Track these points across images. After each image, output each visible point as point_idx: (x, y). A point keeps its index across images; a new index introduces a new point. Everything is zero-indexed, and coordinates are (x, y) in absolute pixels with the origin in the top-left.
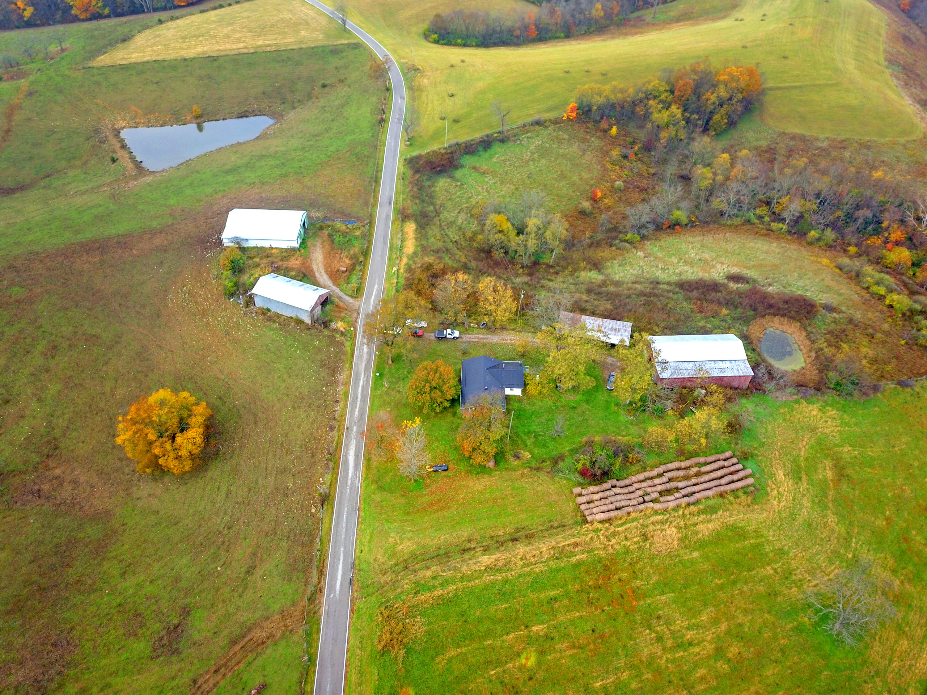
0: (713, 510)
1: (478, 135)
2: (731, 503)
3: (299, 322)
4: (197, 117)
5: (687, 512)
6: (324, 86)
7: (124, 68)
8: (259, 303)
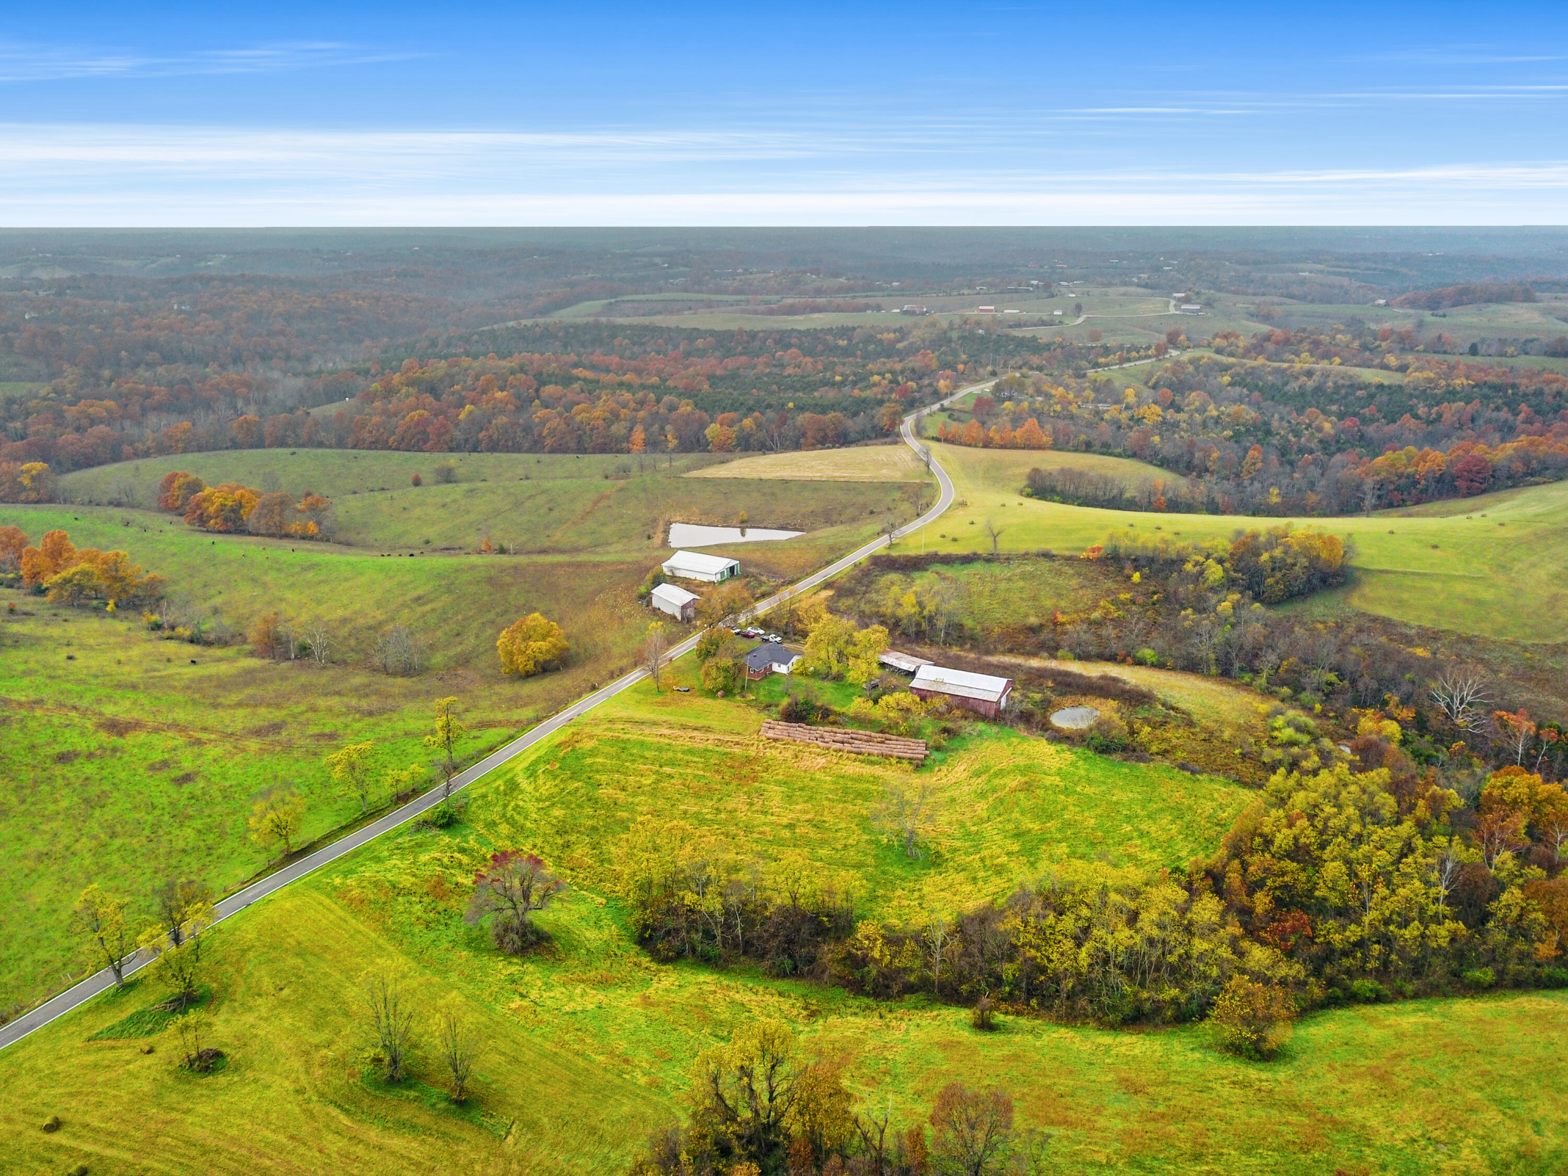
0: (873, 763)
1: (965, 552)
2: (891, 764)
3: (674, 617)
4: (743, 522)
5: (845, 755)
6: (872, 512)
7: (705, 480)
8: (655, 603)
